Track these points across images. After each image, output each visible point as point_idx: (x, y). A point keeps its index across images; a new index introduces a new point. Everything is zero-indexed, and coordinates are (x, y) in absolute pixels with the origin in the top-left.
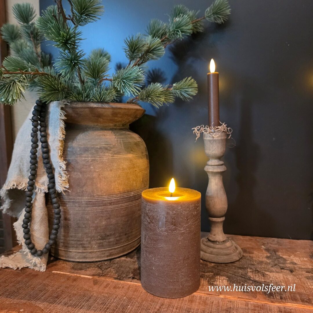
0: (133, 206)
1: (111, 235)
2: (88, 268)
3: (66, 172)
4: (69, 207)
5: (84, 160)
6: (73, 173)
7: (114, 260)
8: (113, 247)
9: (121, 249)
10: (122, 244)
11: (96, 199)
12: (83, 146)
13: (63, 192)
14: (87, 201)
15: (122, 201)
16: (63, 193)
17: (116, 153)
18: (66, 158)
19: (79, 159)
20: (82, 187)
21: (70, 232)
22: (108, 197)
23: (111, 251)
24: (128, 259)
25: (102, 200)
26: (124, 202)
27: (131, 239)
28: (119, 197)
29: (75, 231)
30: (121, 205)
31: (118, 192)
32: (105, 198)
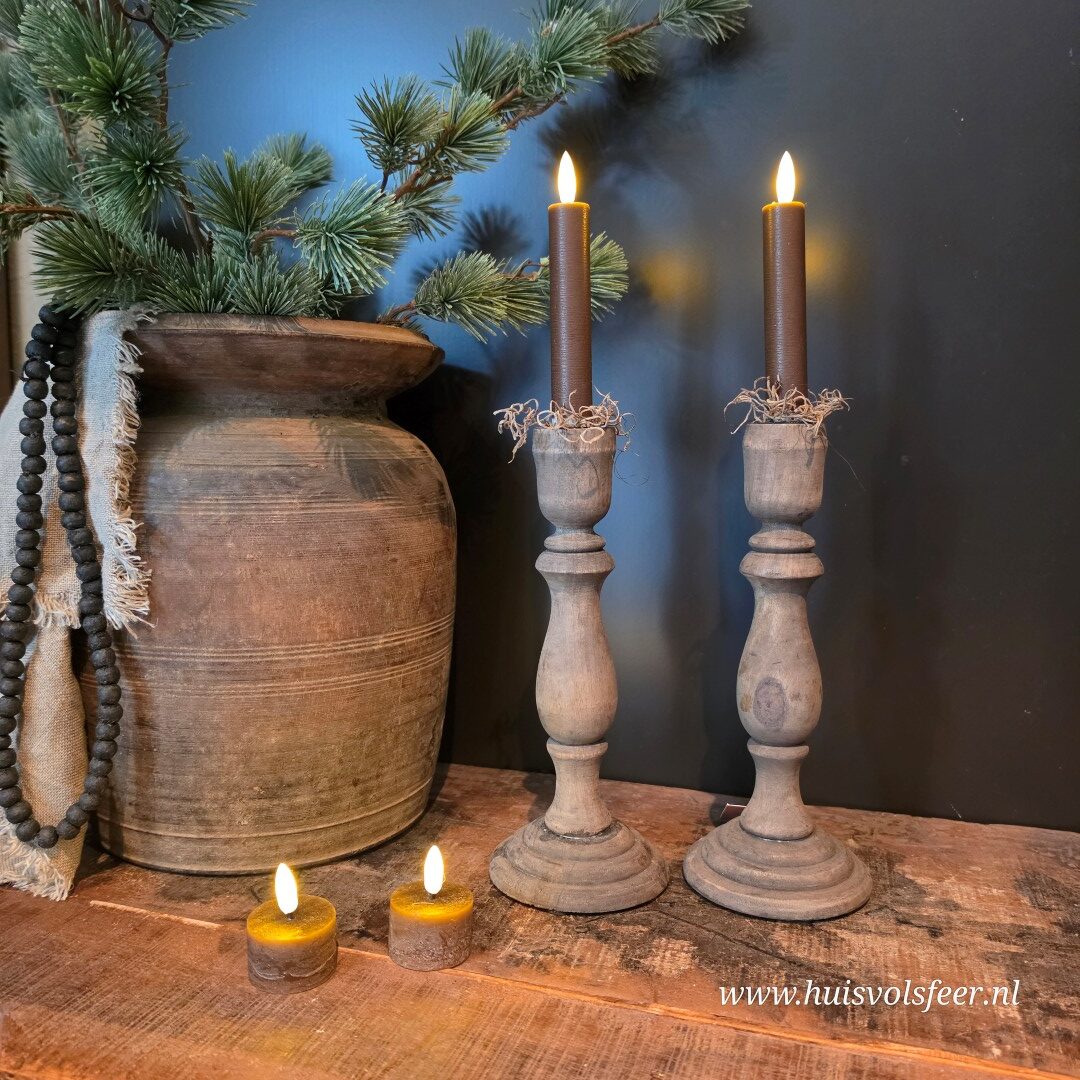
0: (384, 683)
1: (299, 783)
2: (217, 894)
3: (139, 558)
4: (154, 681)
5: (204, 519)
6: (163, 561)
7: (315, 870)
8: (309, 825)
9: (340, 832)
10: (340, 815)
11: (243, 657)
12: (201, 470)
13: (127, 627)
14: (211, 660)
15: (340, 666)
16: (130, 631)
17: (319, 498)
18: (142, 509)
19: (186, 515)
20: (197, 613)
21: (157, 768)
22: (287, 650)
23: (301, 840)
24: (365, 870)
25: (268, 659)
26: (347, 669)
27: (378, 799)
28: (329, 651)
29: (173, 766)
30: (336, 678)
31: (326, 635)
32: (279, 653)
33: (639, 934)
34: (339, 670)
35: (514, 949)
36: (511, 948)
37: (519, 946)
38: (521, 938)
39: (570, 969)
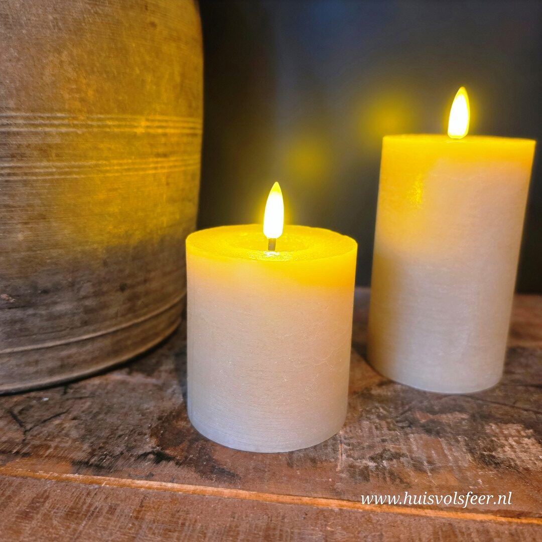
0: (147, 176)
1: (57, 288)
7: (82, 383)
8: (73, 335)
9: (107, 342)
10: (108, 323)
22: (28, 118)
23: (65, 353)
24: (138, 378)
27: (146, 305)
33: (464, 423)
35: (348, 456)
36: (344, 456)
37: (352, 452)
38: (347, 441)
39: (429, 476)
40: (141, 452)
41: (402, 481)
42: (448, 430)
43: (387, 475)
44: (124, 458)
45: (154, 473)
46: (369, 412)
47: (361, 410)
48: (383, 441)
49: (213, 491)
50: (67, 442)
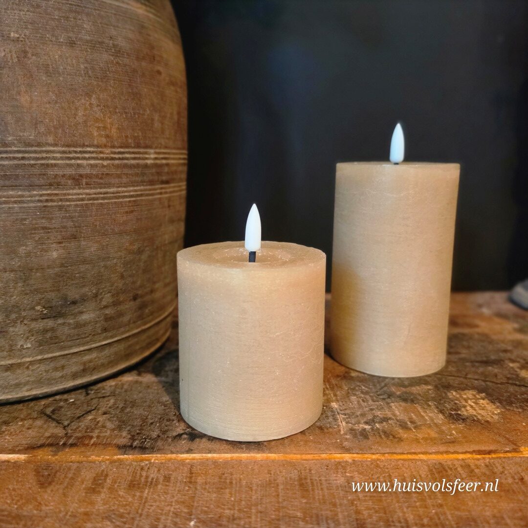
0: (155, 200)
7: (100, 385)
11: (14, 158)
15: (119, 176)
24: (148, 378)
25: (43, 162)
26: (125, 180)
27: (152, 313)
28: (107, 159)
30: (115, 190)
31: (104, 140)
32: (56, 156)
33: (430, 392)
34: (117, 180)
35: (347, 423)
36: (344, 423)
37: (349, 419)
38: (343, 412)
39: (414, 432)
40: (175, 434)
41: (394, 437)
42: (420, 398)
43: (381, 433)
44: (162, 439)
45: (192, 448)
46: (354, 389)
47: (346, 389)
48: (372, 410)
49: (247, 457)
50: (106, 432)
